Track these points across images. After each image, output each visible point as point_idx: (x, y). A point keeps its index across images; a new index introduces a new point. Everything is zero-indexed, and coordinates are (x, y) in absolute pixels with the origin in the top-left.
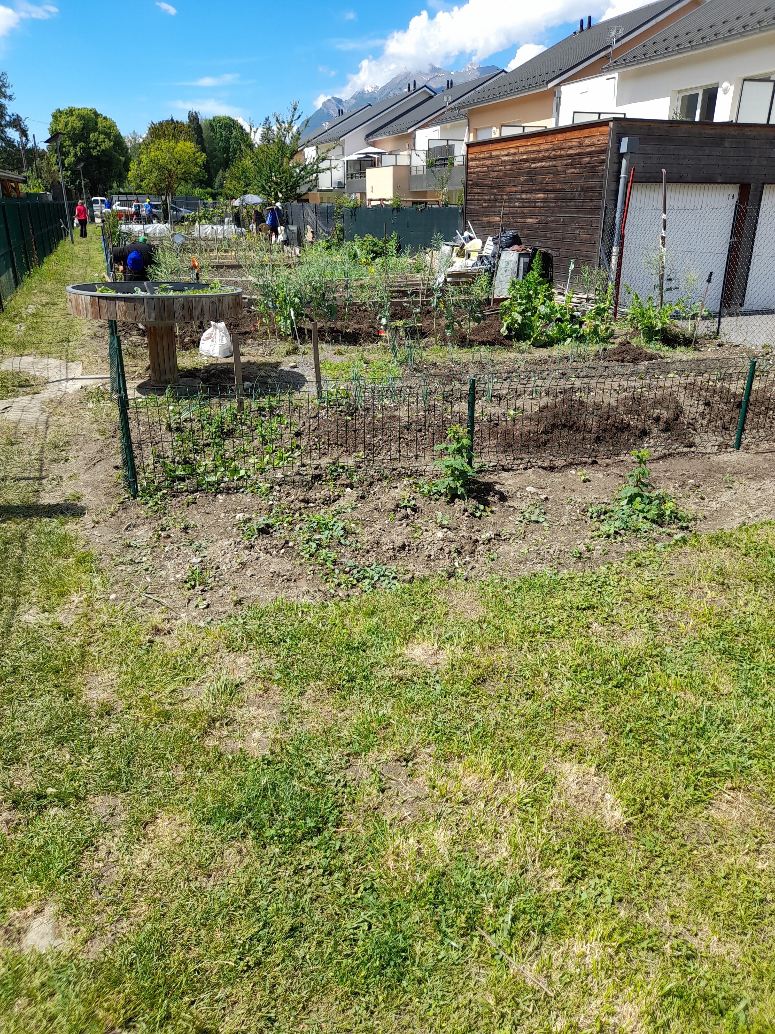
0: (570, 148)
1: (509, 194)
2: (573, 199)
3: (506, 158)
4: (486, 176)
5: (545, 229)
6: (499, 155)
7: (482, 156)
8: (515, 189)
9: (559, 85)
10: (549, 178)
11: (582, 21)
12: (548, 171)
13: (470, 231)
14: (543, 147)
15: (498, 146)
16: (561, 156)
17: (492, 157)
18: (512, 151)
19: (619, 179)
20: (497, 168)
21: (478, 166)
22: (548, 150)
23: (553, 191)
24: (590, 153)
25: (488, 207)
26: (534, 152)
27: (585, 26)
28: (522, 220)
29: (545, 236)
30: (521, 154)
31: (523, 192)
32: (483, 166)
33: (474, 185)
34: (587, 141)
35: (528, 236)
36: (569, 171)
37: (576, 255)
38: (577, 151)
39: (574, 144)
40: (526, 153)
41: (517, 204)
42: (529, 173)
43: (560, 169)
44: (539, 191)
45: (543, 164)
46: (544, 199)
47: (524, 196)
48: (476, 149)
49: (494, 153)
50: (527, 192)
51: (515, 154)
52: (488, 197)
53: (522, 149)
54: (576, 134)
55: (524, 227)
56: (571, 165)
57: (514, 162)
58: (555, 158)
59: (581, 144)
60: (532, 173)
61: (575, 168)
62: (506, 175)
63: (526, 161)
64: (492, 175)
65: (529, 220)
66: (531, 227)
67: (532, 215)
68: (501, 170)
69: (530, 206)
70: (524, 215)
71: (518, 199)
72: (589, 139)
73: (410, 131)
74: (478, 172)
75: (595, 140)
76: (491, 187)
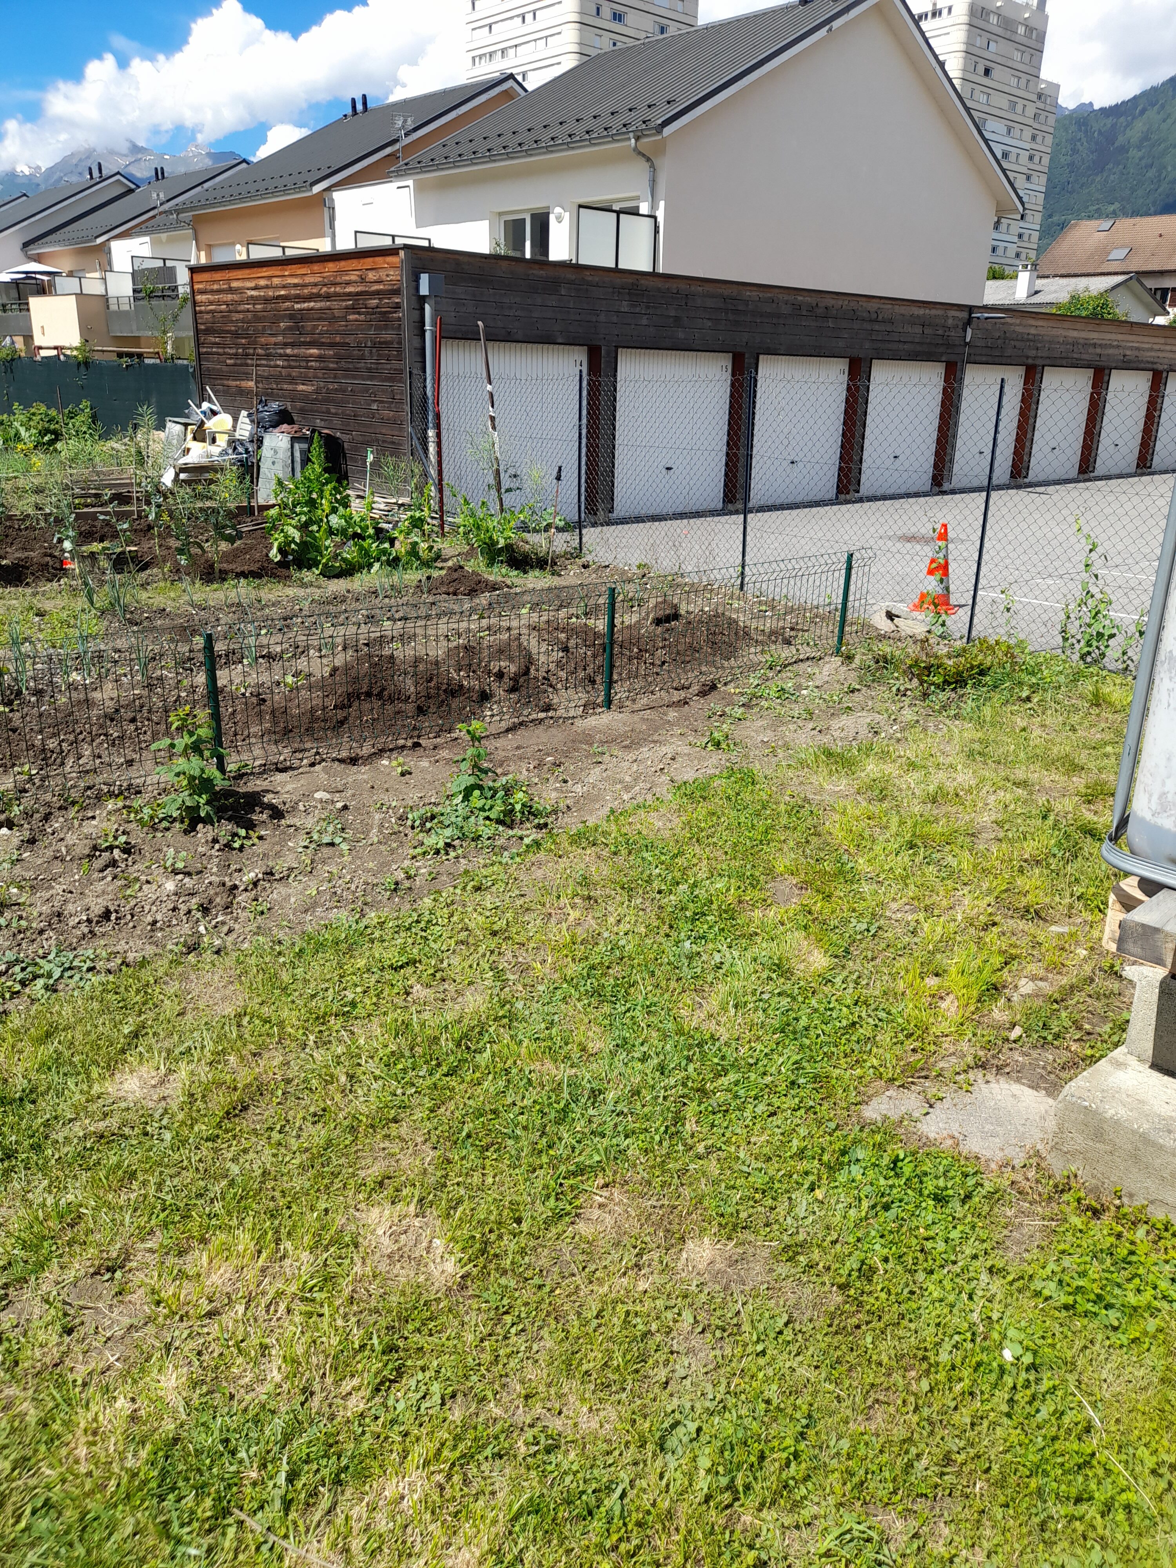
0: (348, 283)
1: (264, 346)
2: (362, 358)
3: (253, 293)
4: (226, 318)
5: (327, 400)
6: (243, 288)
7: (215, 287)
8: (273, 340)
9: (328, 189)
10: (322, 326)
11: (353, 100)
12: (320, 315)
13: (210, 401)
14: (309, 279)
15: (240, 274)
16: (337, 295)
17: (231, 290)
18: (262, 282)
19: (423, 332)
20: (242, 307)
21: (211, 303)
22: (316, 285)
23: (332, 345)
24: (378, 293)
25: (235, 365)
26: (296, 286)
27: (359, 107)
28: (290, 387)
29: (328, 412)
30: (277, 287)
31: (286, 345)
32: (219, 303)
33: (208, 331)
34: (371, 276)
35: (302, 411)
36: (351, 317)
37: (377, 440)
38: (359, 289)
39: (353, 278)
40: (284, 287)
41: (280, 363)
42: (291, 317)
43: (337, 313)
44: (310, 344)
45: (312, 304)
46: (320, 356)
47: (289, 351)
48: (206, 276)
49: (235, 284)
50: (293, 345)
51: (267, 287)
52: (233, 351)
53: (276, 281)
54: (354, 264)
55: (294, 397)
56: (353, 309)
57: (266, 300)
58: (328, 297)
59: (363, 280)
60: (297, 318)
61: (359, 313)
62: (257, 318)
63: (285, 298)
64: (236, 316)
65: (301, 387)
66: (305, 397)
67: (305, 380)
68: (248, 311)
69: (299, 367)
70: (292, 380)
71: (281, 355)
72: (374, 273)
73: (99, 241)
74: (212, 312)
75: (382, 274)
76: (236, 335)
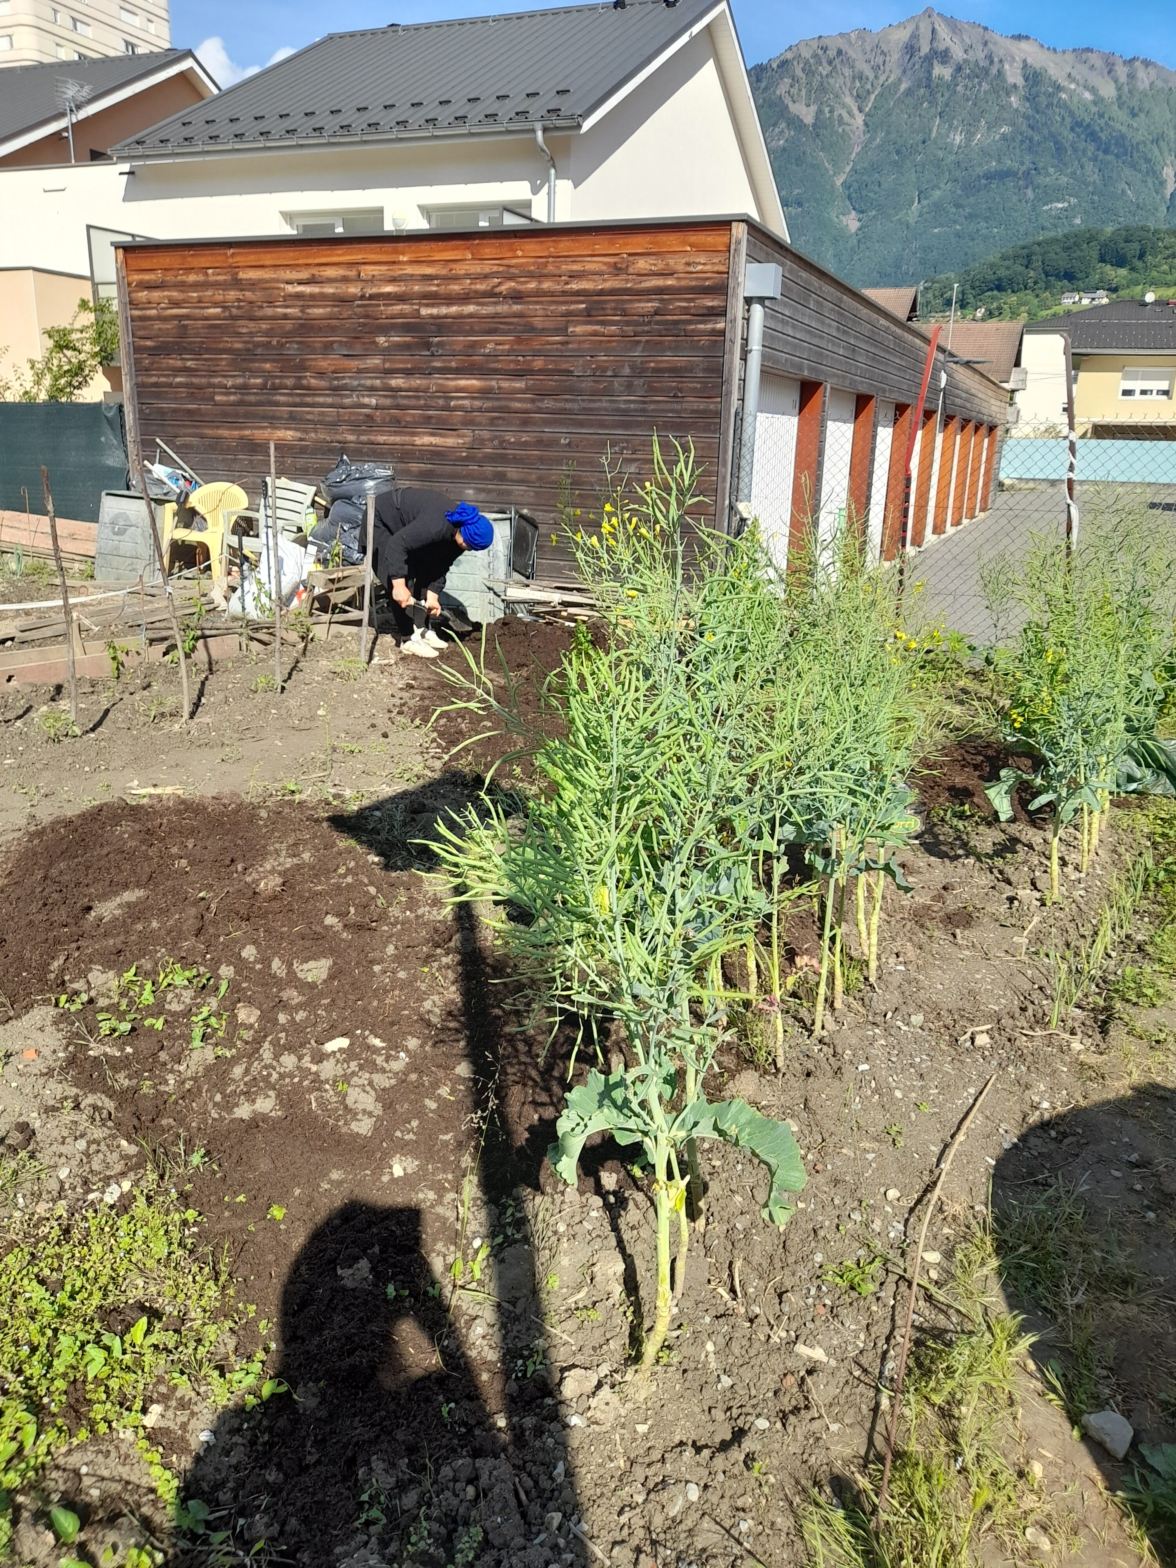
0: (573, 276)
1: (328, 375)
2: (608, 392)
3: (305, 289)
4: (219, 328)
5: (502, 459)
6: (277, 281)
7: (192, 278)
8: (354, 364)
12: (491, 326)
14: (460, 269)
15: (265, 257)
16: (539, 293)
17: (237, 284)
18: (331, 272)
19: (745, 353)
20: (269, 312)
21: (176, 304)
22: (486, 277)
23: (518, 374)
24: (655, 291)
25: (239, 404)
26: (427, 278)
28: (396, 439)
29: (501, 477)
30: (372, 281)
31: (389, 372)
32: (200, 304)
33: (163, 350)
34: (643, 264)
35: (426, 477)
36: (580, 329)
38: (608, 285)
39: (594, 267)
40: (393, 280)
41: (371, 401)
42: (407, 328)
43: (540, 322)
44: (458, 371)
45: (471, 308)
46: (484, 391)
47: (397, 382)
48: (165, 260)
49: (249, 274)
50: (408, 373)
51: (345, 280)
52: (236, 381)
53: (368, 271)
54: (597, 245)
55: (408, 454)
56: (588, 315)
57: (343, 300)
58: (517, 297)
59: (620, 270)
60: (425, 329)
61: (603, 323)
62: (311, 329)
63: (400, 298)
65: (426, 439)
66: (436, 454)
67: (442, 427)
68: (285, 317)
69: (425, 407)
70: (402, 428)
71: (374, 389)
72: (651, 260)
74: (179, 317)
75: (677, 263)
76: (246, 355)
